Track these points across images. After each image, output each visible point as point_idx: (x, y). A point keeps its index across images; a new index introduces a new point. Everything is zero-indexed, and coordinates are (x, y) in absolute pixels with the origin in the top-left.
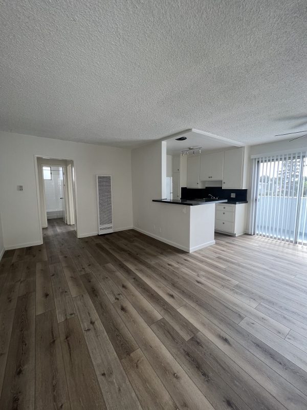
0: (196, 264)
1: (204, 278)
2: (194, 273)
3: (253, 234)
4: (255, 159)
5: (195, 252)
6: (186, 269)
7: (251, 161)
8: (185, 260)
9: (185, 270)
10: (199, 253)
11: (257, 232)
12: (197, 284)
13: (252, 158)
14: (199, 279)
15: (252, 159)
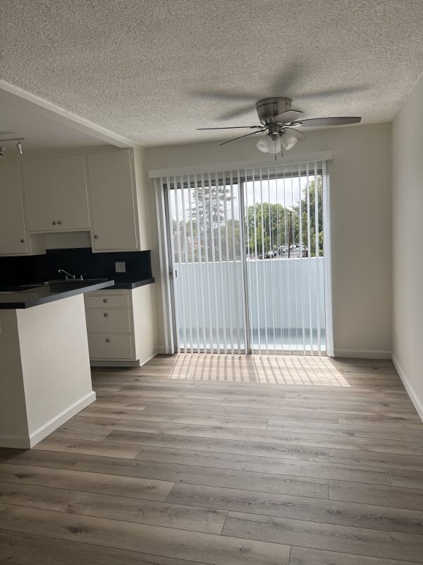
0: (56, 478)
1: (87, 512)
2: (57, 508)
3: (173, 352)
4: (158, 179)
5: (47, 440)
6: (30, 503)
7: (149, 183)
8: (21, 476)
9: (25, 509)
10: (60, 441)
11: (181, 346)
12: (73, 537)
13: (151, 176)
14: (74, 520)
15: (153, 179)
